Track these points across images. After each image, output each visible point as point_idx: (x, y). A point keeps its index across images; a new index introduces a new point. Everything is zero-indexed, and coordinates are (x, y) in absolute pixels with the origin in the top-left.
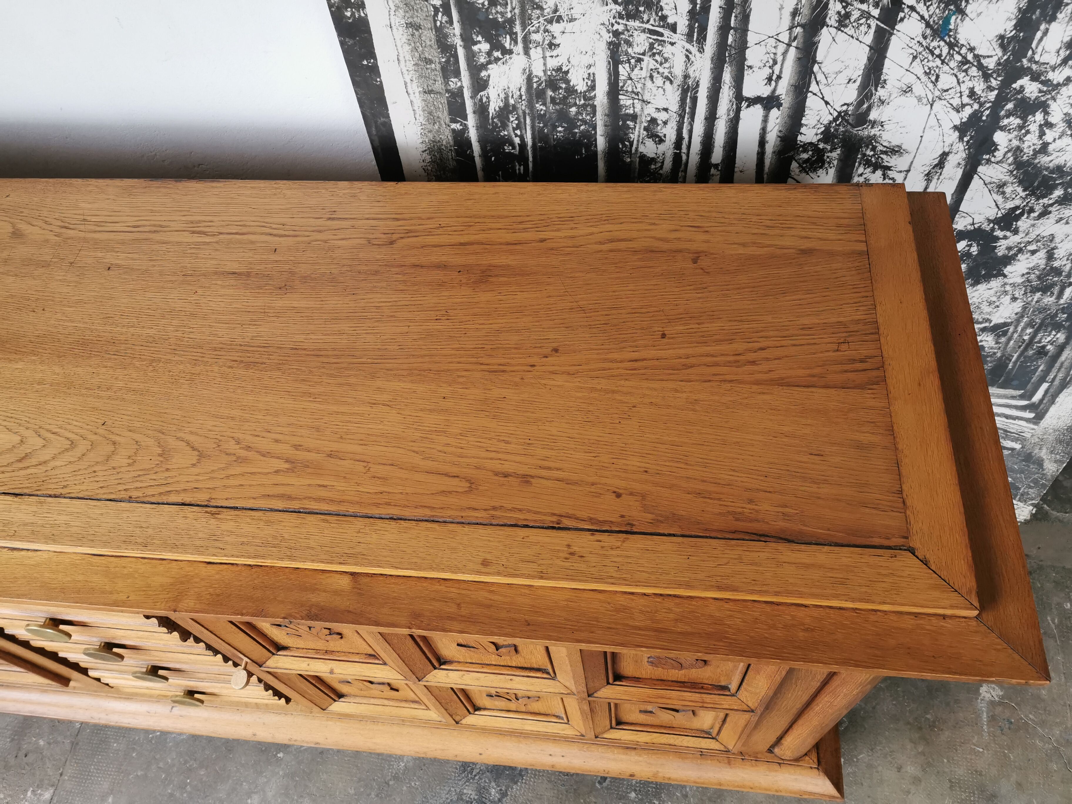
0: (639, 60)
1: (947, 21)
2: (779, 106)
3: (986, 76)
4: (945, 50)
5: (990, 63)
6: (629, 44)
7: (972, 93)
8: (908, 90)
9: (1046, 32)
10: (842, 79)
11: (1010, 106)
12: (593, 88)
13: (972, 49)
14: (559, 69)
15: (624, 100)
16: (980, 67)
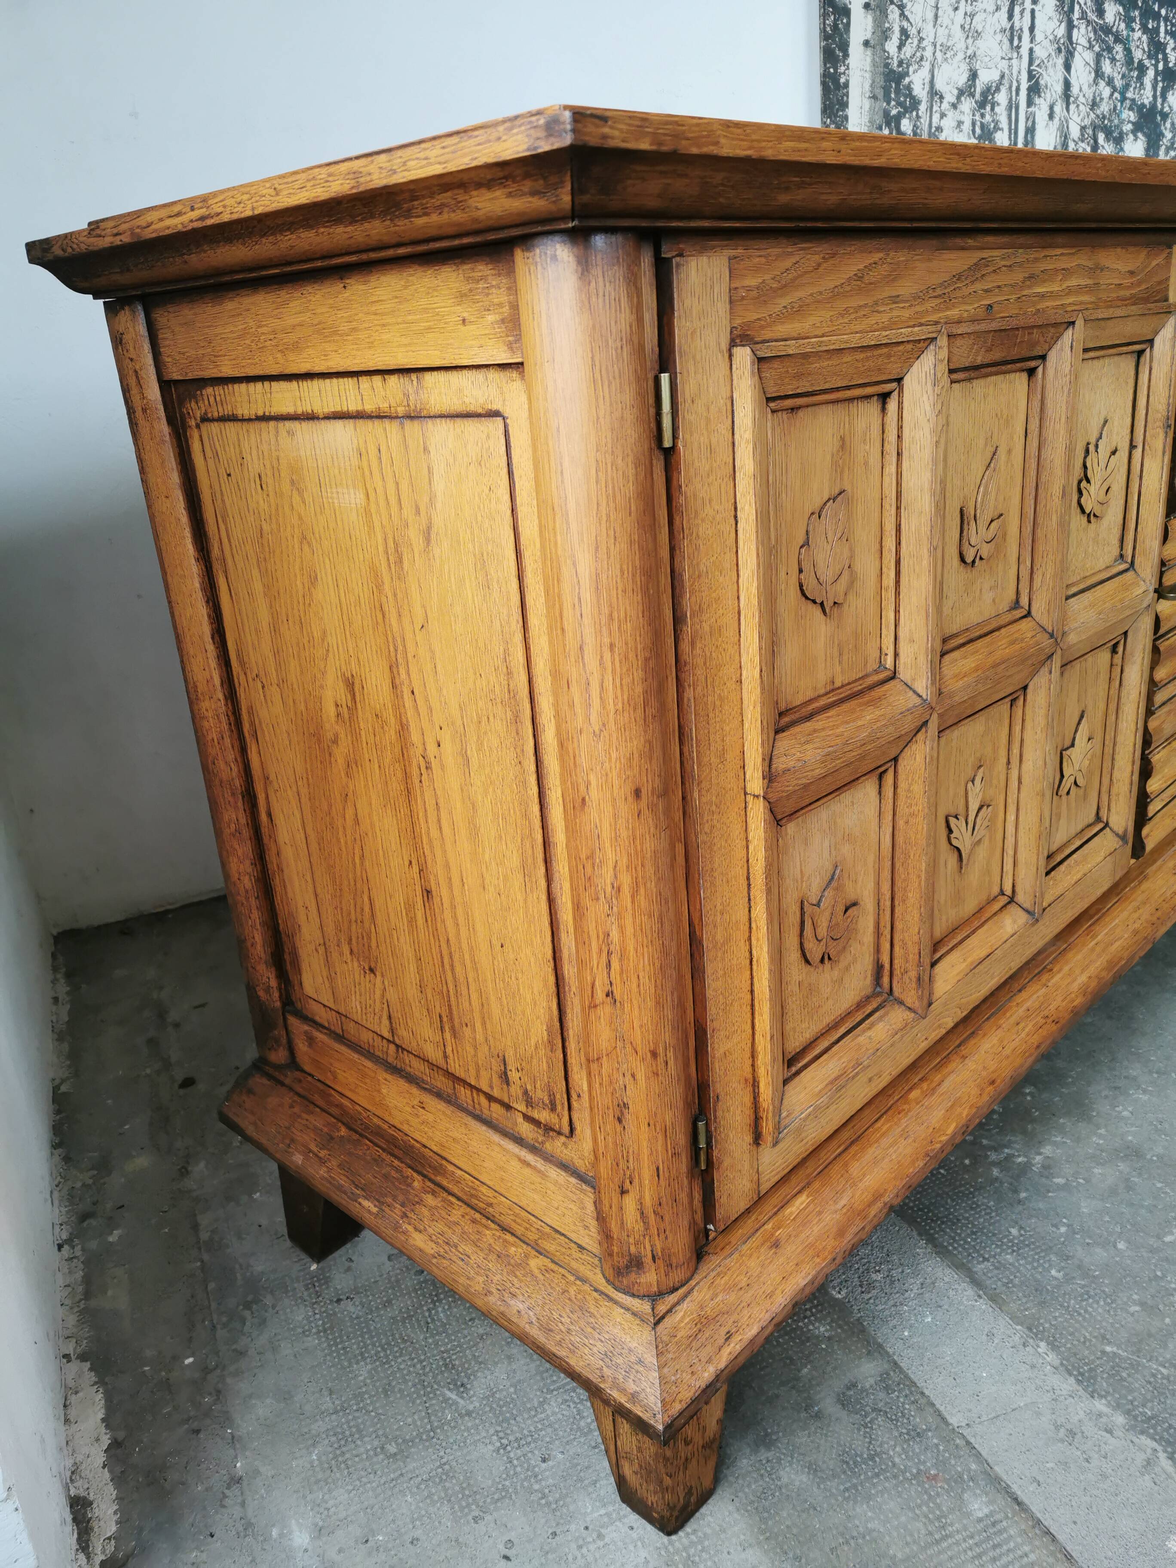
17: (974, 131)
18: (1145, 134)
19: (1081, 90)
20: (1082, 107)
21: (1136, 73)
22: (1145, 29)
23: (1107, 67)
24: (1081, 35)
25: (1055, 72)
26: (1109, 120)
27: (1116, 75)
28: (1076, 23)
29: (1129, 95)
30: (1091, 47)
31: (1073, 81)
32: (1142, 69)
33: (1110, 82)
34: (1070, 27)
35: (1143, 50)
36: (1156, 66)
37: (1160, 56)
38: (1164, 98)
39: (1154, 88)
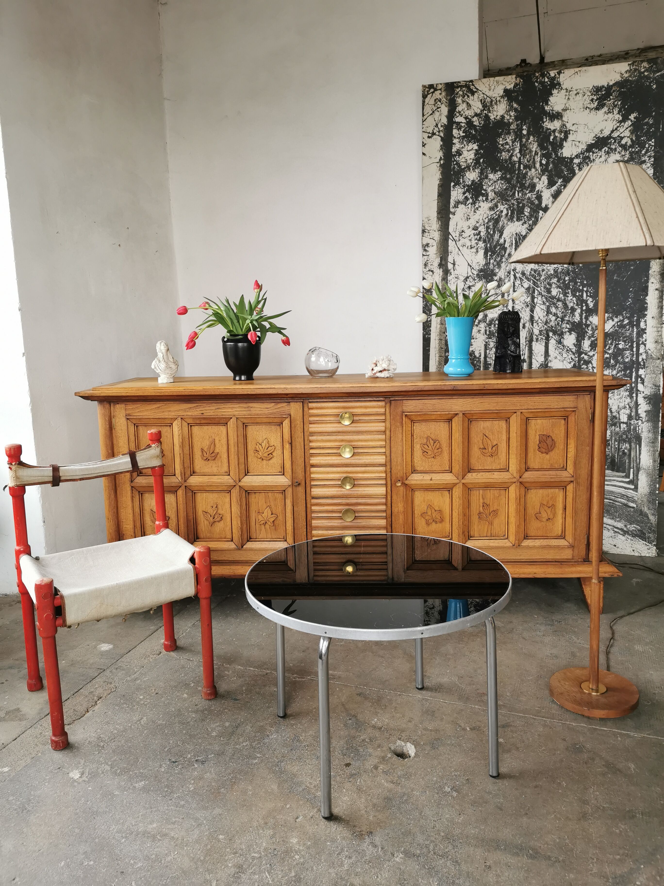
0: (491, 349)
1: (560, 340)
2: (526, 362)
3: (574, 354)
4: (562, 347)
5: (574, 350)
6: (489, 345)
7: (572, 359)
8: (556, 358)
9: (584, 343)
10: (540, 355)
11: (582, 362)
12: (480, 356)
13: (568, 347)
14: (473, 351)
15: (488, 360)
16: (572, 352)
17: (486, 333)
18: (575, 332)
19: (539, 318)
20: (539, 324)
21: (570, 311)
22: (574, 295)
23: (553, 310)
24: (539, 300)
25: (526, 313)
26: (555, 328)
27: (558, 312)
28: (536, 296)
29: (567, 318)
30: (544, 303)
31: (535, 315)
32: (573, 310)
33: (555, 315)
34: (533, 298)
35: (574, 303)
36: (582, 308)
37: (584, 304)
38: (587, 318)
39: (581, 315)
